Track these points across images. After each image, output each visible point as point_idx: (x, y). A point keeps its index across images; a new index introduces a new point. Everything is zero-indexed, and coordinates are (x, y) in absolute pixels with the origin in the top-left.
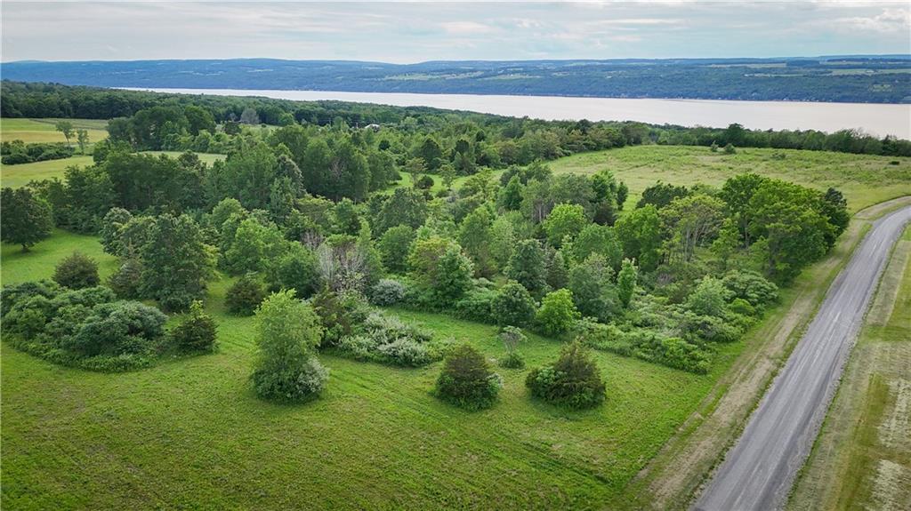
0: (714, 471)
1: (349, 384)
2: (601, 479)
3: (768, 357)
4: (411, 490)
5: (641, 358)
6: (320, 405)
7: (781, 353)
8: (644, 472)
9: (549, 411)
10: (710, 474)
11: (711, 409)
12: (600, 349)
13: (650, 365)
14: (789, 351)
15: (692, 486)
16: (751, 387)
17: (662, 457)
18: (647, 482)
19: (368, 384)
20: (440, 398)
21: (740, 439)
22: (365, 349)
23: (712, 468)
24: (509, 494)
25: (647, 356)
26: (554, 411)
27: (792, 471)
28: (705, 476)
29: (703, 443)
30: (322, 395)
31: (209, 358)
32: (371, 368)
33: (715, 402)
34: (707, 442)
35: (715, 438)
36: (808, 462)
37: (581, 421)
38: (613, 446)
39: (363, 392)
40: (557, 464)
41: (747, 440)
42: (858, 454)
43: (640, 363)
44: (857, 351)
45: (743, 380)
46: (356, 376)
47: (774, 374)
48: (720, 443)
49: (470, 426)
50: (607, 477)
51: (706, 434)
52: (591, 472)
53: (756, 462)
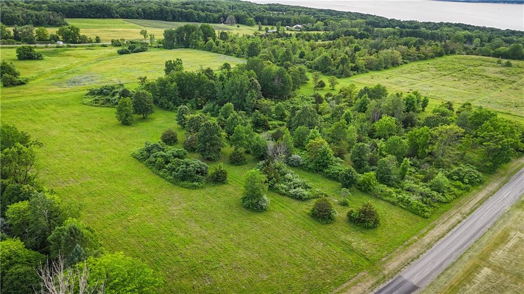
0: (413, 262)
1: (277, 205)
2: (367, 259)
3: (461, 213)
4: (297, 253)
5: (401, 207)
6: (266, 213)
7: (468, 211)
8: (385, 259)
9: (354, 228)
10: (411, 263)
11: (423, 235)
12: (384, 200)
13: (404, 211)
14: (472, 211)
15: (402, 267)
16: (445, 227)
17: (394, 253)
18: (384, 263)
19: (284, 206)
20: (312, 216)
21: (430, 250)
22: (284, 190)
23: (412, 261)
24: (332, 260)
25: (404, 207)
26: (357, 228)
27: (444, 267)
28: (408, 264)
29: (413, 250)
30: (267, 209)
31: (225, 186)
32: (286, 199)
33: (426, 233)
34: (415, 250)
35: (419, 249)
36: (453, 264)
37: (366, 234)
38: (376, 246)
39: (283, 210)
40: (352, 251)
41: (432, 251)
42: (477, 263)
43: (400, 209)
44: (506, 215)
45: (443, 223)
46: (280, 202)
47: (459, 222)
48: (420, 251)
49: (322, 230)
50: (370, 258)
51: (416, 246)
52: (364, 256)
53: (432, 260)
